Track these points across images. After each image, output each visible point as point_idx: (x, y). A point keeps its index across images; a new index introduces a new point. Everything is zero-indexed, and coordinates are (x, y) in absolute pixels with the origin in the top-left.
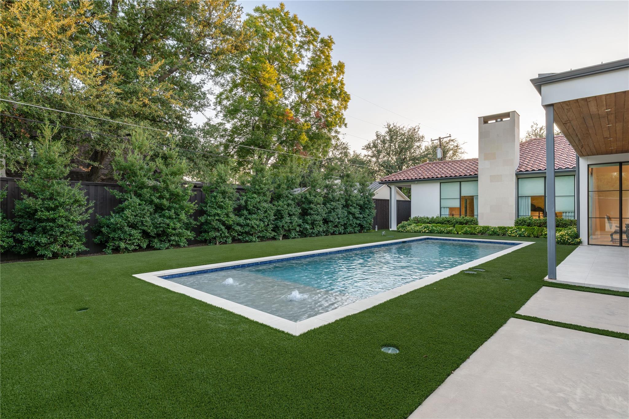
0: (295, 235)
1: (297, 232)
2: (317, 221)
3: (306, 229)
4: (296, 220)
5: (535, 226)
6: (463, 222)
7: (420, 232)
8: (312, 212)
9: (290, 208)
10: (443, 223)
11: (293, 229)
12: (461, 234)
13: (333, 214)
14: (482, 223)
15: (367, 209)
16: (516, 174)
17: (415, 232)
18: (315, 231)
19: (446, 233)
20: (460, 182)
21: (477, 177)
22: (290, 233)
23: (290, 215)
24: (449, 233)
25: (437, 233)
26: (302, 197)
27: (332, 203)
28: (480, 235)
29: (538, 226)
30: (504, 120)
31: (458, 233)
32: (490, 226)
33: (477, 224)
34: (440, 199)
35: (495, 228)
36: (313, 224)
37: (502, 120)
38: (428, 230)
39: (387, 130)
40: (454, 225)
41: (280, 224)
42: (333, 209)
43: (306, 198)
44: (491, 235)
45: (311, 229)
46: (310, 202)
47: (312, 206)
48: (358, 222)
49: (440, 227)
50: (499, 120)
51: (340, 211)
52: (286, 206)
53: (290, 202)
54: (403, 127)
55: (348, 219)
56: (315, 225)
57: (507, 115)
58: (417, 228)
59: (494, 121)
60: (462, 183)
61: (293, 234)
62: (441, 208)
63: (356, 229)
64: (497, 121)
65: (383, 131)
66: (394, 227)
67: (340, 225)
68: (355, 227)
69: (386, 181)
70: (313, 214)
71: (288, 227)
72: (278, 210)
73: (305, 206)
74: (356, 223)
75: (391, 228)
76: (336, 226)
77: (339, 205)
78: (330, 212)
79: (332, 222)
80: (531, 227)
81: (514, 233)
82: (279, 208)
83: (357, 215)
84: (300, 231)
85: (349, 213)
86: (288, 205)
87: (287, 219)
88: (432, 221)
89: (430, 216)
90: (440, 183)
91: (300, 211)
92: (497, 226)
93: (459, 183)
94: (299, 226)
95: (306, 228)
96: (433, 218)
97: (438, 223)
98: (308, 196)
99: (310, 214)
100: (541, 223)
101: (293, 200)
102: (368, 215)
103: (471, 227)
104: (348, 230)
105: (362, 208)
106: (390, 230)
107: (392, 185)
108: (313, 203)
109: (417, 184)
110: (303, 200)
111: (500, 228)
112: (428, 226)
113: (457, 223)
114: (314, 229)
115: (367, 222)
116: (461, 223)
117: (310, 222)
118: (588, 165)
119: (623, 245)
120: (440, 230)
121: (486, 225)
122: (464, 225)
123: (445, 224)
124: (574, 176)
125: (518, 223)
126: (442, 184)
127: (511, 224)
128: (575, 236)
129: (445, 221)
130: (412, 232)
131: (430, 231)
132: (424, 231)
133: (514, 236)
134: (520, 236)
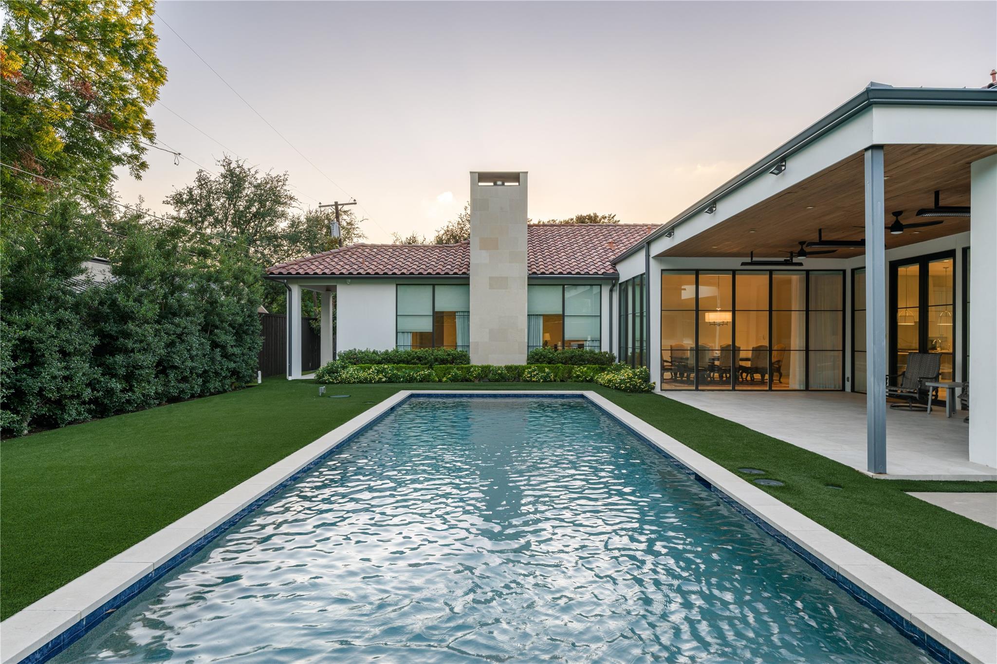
0: (79, 414)
1: (84, 403)
2: (141, 367)
3: (110, 392)
4: (82, 368)
5: (558, 363)
6: (447, 359)
7: (370, 381)
8: (130, 344)
9: (64, 335)
10: (408, 362)
11: (72, 397)
12: (446, 381)
13: (180, 347)
14: (477, 360)
15: (247, 334)
16: (529, 278)
17: (360, 382)
18: (137, 395)
19: (421, 381)
20: (434, 285)
21: (468, 278)
22: (63, 408)
23: (65, 354)
24: (425, 380)
25: (402, 382)
26: (102, 303)
27: (177, 320)
28: (477, 382)
29: (562, 363)
30: (506, 184)
31: (440, 381)
32: (491, 364)
33: (469, 363)
34: (397, 315)
35: (499, 368)
36: (129, 378)
37: (503, 184)
38: (385, 376)
39: (223, 170)
40: (431, 365)
41: (32, 384)
42: (179, 336)
43: (114, 303)
44: (497, 381)
45: (123, 391)
46: (125, 317)
47: (131, 326)
48: (232, 365)
49: (405, 371)
50: (499, 183)
51: (195, 340)
52: (52, 329)
53: (66, 315)
54: (256, 172)
55: (213, 360)
56: (137, 380)
57: (515, 177)
58: (362, 375)
59: (492, 184)
60: (436, 287)
61: (73, 410)
62: (397, 333)
63: (228, 381)
64: (495, 184)
65: (215, 173)
66: (296, 373)
67: (194, 376)
68: (225, 377)
69: (280, 273)
70: (133, 351)
71: (59, 390)
72: (23, 340)
73: (110, 327)
74: (228, 369)
75: (290, 375)
76: (185, 379)
77: (192, 325)
78: (171, 344)
79: (176, 368)
80: (555, 366)
81: (535, 375)
82: (29, 333)
83: (230, 350)
84: (94, 401)
85: (215, 345)
86: (60, 324)
87: (55, 367)
88: (387, 358)
89: (381, 349)
90: (397, 285)
91: (96, 341)
92: (503, 365)
93: (431, 287)
94: (92, 385)
95: (112, 389)
96: (387, 352)
97: (399, 362)
98: (120, 298)
99: (126, 351)
100: (566, 357)
101: (76, 308)
102: (250, 349)
103: (462, 368)
104: (211, 386)
105: (240, 332)
106: (290, 378)
107: (292, 283)
108: (133, 319)
109: (351, 283)
110: (106, 309)
111: (509, 368)
112: (384, 369)
113: (436, 360)
114: (134, 392)
115: (247, 364)
116: (443, 361)
117: (122, 372)
118: (662, 270)
119: (700, 388)
120: (409, 375)
121: (485, 364)
122: (449, 365)
123: (415, 363)
124: (601, 285)
125: (535, 358)
126: (400, 288)
127: (521, 360)
128: (647, 378)
129: (413, 358)
130: (354, 382)
131: (389, 378)
132: (377, 379)
133: (537, 381)
134: (545, 381)
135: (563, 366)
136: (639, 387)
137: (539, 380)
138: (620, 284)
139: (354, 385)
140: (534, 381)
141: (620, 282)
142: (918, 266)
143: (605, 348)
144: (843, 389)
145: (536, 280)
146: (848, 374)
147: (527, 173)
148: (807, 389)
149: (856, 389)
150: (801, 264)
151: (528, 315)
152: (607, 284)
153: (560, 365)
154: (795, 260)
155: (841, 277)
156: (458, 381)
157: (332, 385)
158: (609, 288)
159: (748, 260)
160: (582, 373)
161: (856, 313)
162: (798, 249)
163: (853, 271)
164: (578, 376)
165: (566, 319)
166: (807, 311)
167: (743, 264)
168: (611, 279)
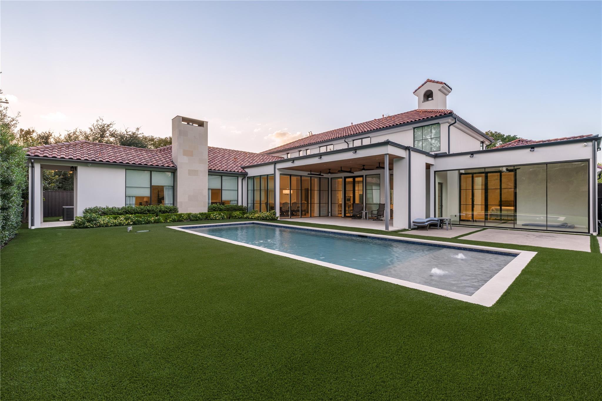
6: (167, 211)
14: (182, 210)
16: (208, 172)
20: (151, 171)
25: (143, 224)
30: (194, 125)
32: (191, 212)
33: (179, 212)
34: (126, 187)
38: (131, 221)
49: (144, 218)
50: (191, 124)
57: (201, 124)
59: (186, 123)
60: (153, 172)
62: (126, 196)
64: (188, 124)
66: (38, 223)
75: (33, 224)
81: (216, 217)
88: (126, 211)
90: (126, 169)
93: (149, 172)
96: (124, 208)
97: (135, 213)
103: (176, 215)
106: (32, 228)
107: (36, 162)
109: (91, 166)
111: (201, 214)
113: (159, 212)
116: (164, 212)
118: (280, 174)
119: (291, 217)
120: (147, 220)
121: (188, 212)
122: (167, 214)
123: (146, 214)
124: (238, 177)
125: (211, 209)
126: (128, 171)
127: (205, 210)
128: (275, 214)
129: (145, 211)
130: (111, 226)
131: (134, 222)
132: (126, 223)
133: (219, 219)
134: (223, 219)
135: (227, 212)
136: (274, 218)
137: (220, 219)
138: (248, 177)
139: (111, 227)
140: (217, 219)
141: (248, 176)
142: (352, 179)
143: (240, 204)
144: (328, 216)
145: (212, 173)
146: (330, 210)
147: (208, 122)
148: (320, 216)
149: (332, 215)
150: (323, 176)
151: (208, 189)
152: (241, 177)
153: (225, 211)
154: (322, 174)
155: (327, 180)
156: (175, 221)
157: (93, 229)
158: (241, 178)
159: (310, 173)
160: (237, 214)
161: (332, 191)
162: (328, 171)
163: (331, 178)
164: (236, 216)
165: (223, 191)
166: (320, 190)
167: (308, 174)
168: (244, 175)
